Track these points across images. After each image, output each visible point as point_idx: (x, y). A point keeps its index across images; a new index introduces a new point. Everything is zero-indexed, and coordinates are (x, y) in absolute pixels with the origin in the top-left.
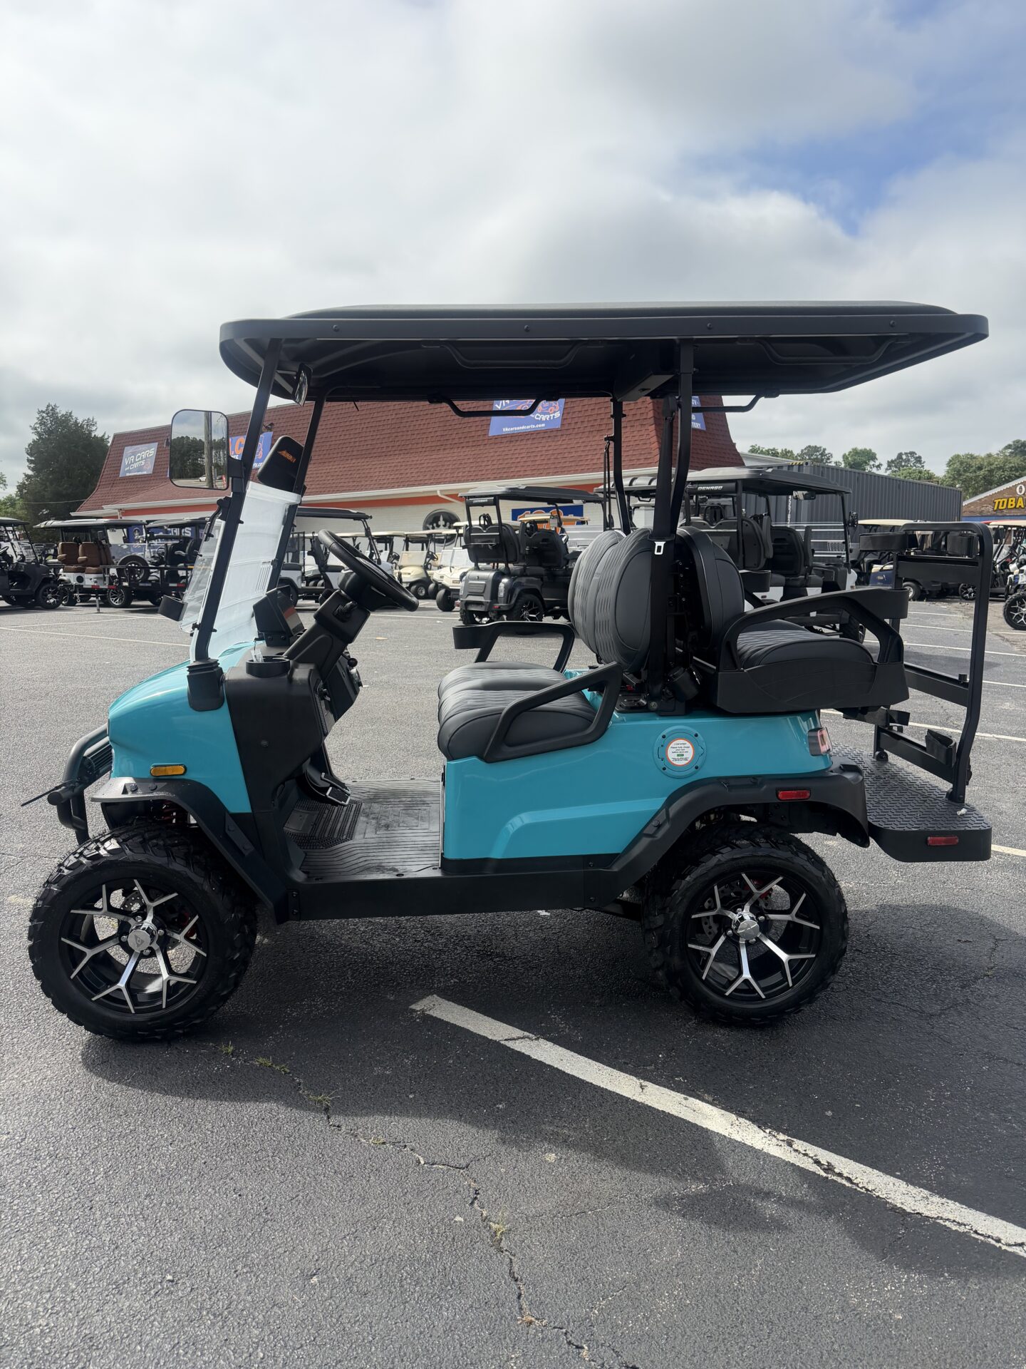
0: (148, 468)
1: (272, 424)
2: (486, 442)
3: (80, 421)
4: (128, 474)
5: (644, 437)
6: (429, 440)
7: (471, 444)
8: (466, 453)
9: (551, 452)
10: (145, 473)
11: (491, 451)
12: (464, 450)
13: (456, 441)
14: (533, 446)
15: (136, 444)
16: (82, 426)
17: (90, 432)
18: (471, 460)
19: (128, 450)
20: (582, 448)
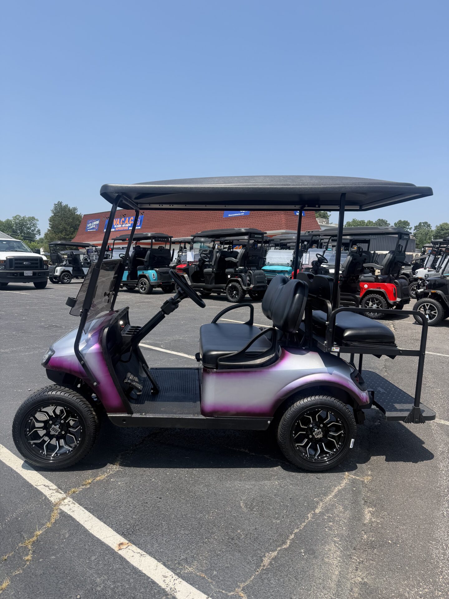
0: (97, 228)
1: (144, 212)
2: (222, 220)
5: (279, 219)
6: (201, 219)
7: (216, 220)
9: (246, 224)
10: (94, 230)
11: (224, 223)
13: (211, 219)
14: (239, 222)
16: (72, 210)
17: (75, 213)
18: (216, 227)
19: (89, 221)
20: (257, 223)
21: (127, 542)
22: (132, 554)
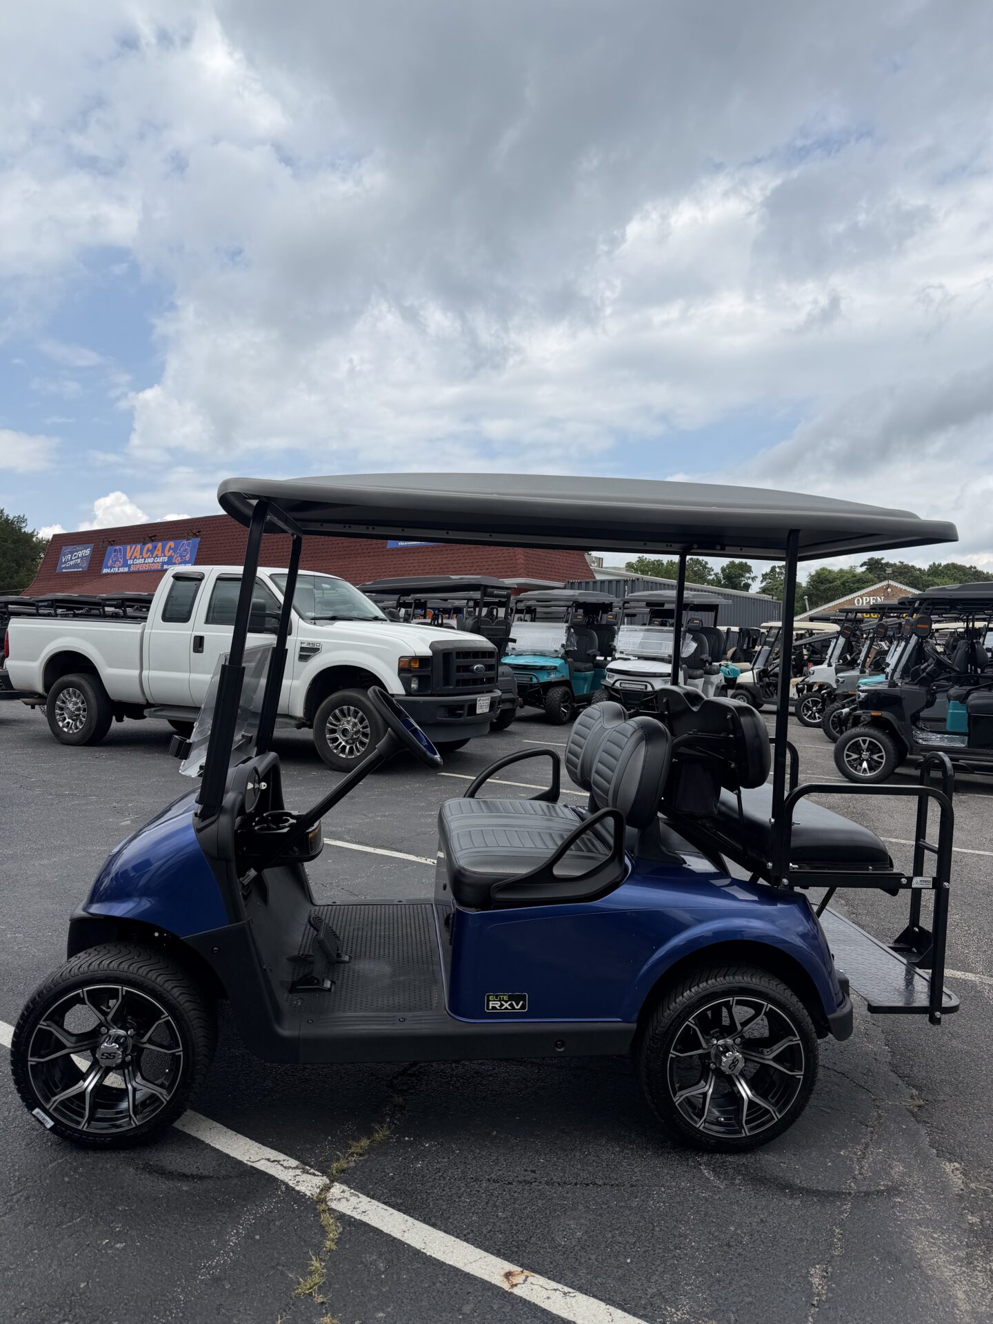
0: (84, 565)
1: (199, 532)
2: (384, 553)
3: (11, 517)
4: (64, 570)
5: (511, 554)
6: (337, 550)
7: (372, 554)
8: (367, 562)
9: (437, 563)
10: (81, 569)
11: (388, 560)
12: (366, 558)
13: (359, 551)
14: (424, 557)
15: (73, 545)
16: (12, 523)
17: (20, 529)
18: (371, 567)
19: (66, 549)
20: (462, 561)
21: (520, 1269)
22: (545, 1294)
